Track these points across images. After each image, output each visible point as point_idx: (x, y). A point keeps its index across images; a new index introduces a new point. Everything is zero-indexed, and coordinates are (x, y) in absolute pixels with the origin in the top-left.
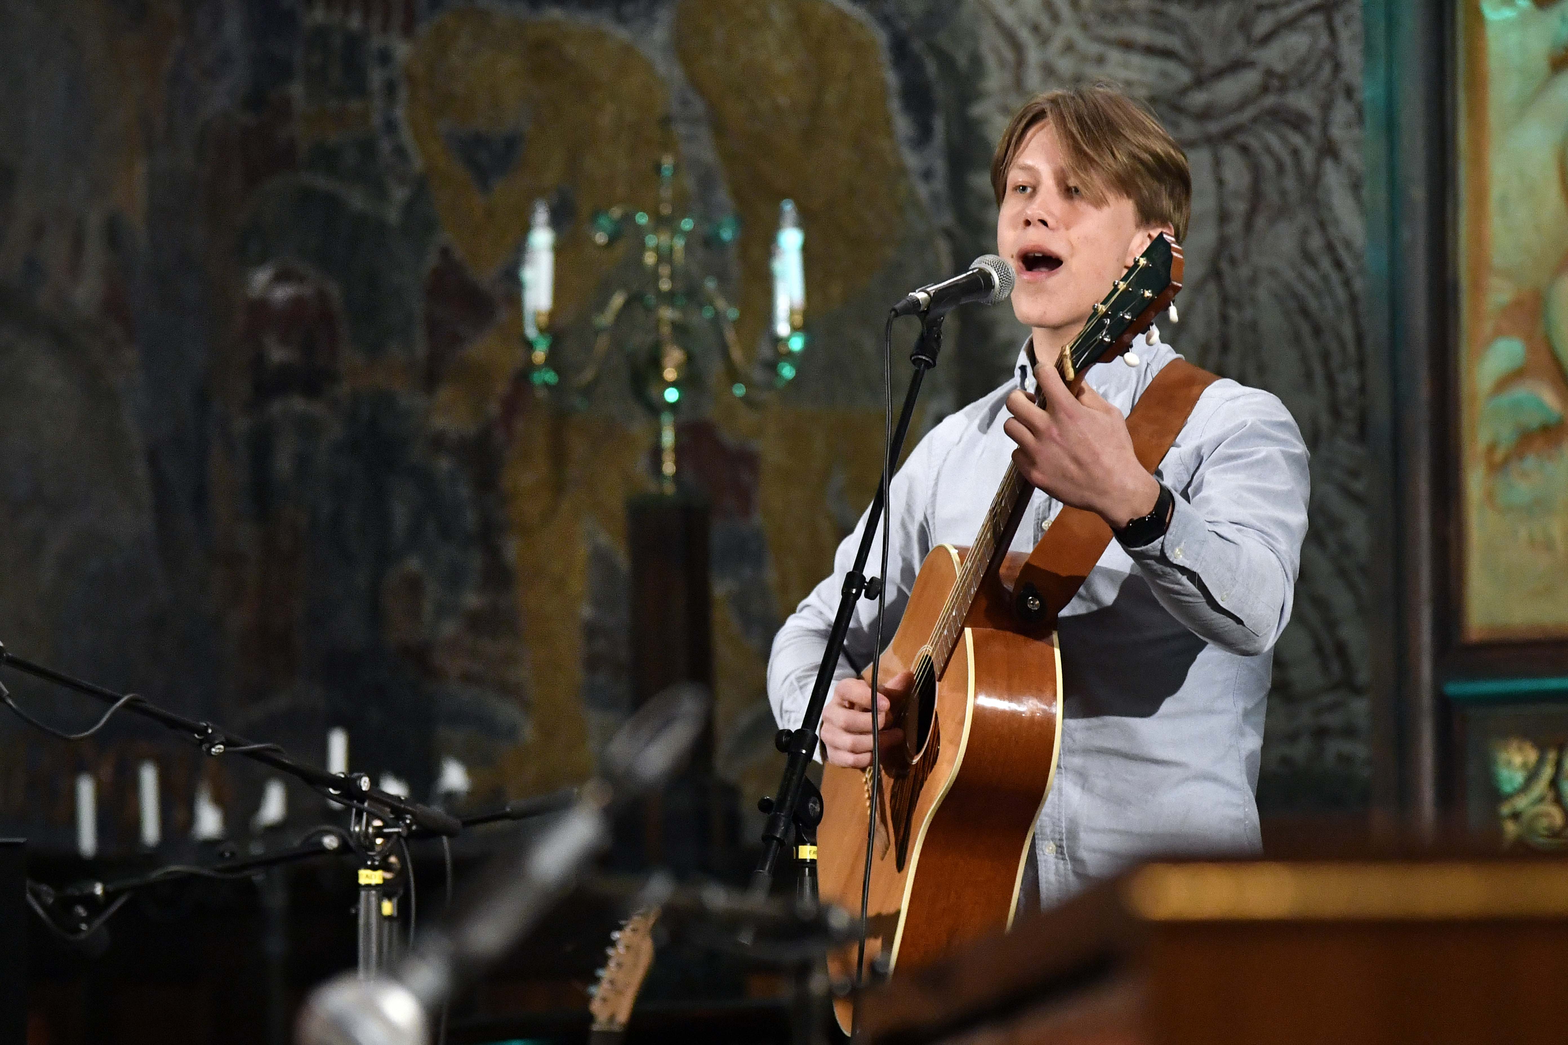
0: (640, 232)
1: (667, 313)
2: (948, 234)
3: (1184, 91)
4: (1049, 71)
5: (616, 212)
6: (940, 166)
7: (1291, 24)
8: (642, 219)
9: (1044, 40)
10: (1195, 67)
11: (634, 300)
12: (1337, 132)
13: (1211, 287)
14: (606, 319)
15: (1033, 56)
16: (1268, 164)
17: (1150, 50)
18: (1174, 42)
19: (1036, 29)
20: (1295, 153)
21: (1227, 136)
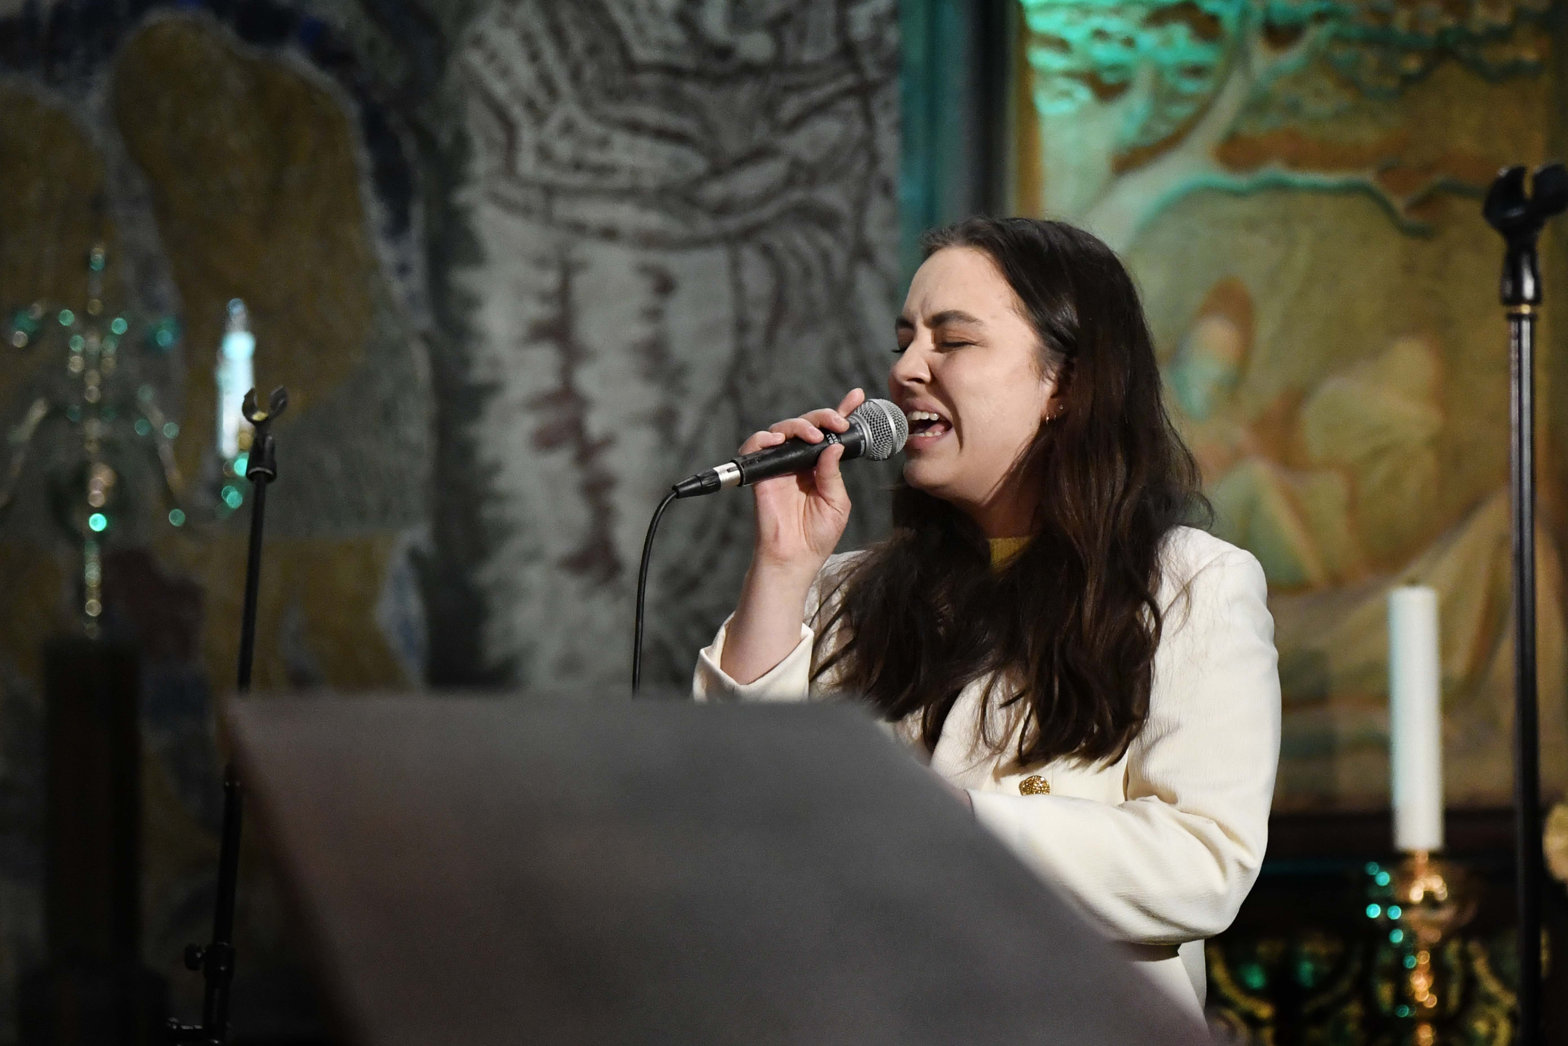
0: (65, 334)
1: (95, 429)
2: (426, 338)
3: (699, 181)
4: (544, 154)
5: (38, 310)
6: (417, 259)
7: (821, 108)
8: (68, 318)
9: (539, 118)
10: (713, 154)
11: (56, 412)
12: (874, 232)
13: (726, 408)
14: (23, 433)
15: (527, 136)
16: (793, 267)
17: (661, 134)
18: (688, 125)
19: (530, 105)
20: (825, 257)
21: (747, 234)
